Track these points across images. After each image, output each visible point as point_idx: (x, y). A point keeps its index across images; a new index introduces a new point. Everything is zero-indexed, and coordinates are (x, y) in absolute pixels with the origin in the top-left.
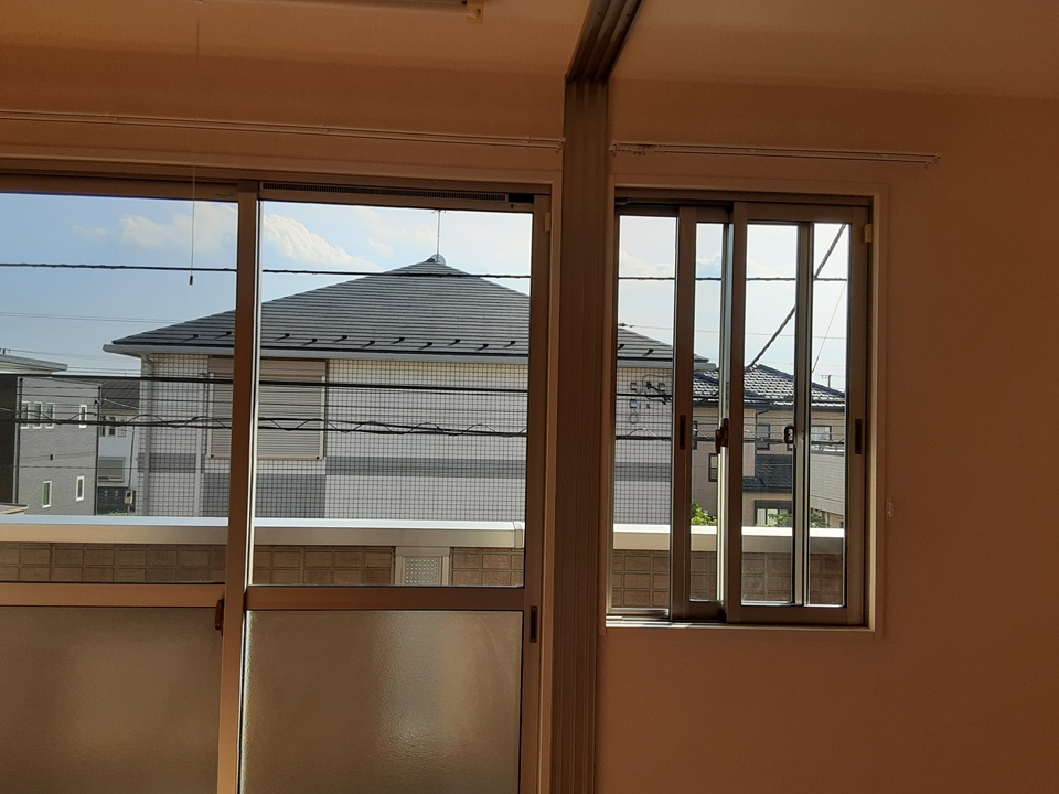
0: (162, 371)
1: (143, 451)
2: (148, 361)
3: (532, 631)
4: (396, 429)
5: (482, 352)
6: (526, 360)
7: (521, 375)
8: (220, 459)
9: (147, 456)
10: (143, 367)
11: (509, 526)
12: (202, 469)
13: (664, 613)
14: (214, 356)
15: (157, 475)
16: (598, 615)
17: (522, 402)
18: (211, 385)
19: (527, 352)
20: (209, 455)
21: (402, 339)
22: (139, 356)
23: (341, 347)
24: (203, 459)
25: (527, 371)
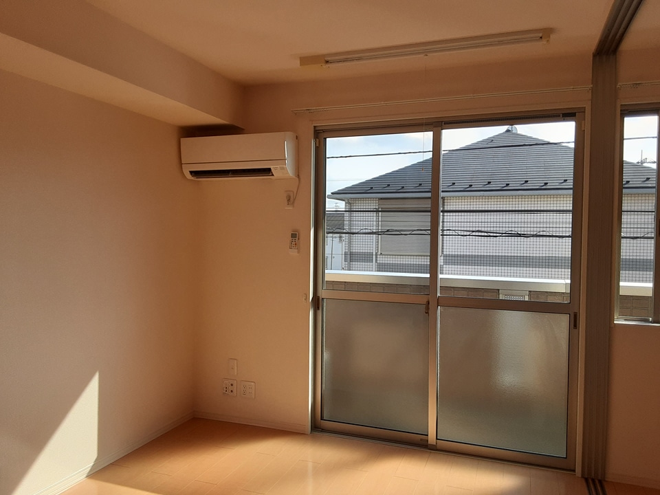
0: (355, 208)
1: (347, 251)
2: (349, 203)
3: (574, 323)
4: (492, 234)
5: (544, 187)
6: (571, 191)
7: (568, 202)
8: (385, 255)
9: (349, 253)
10: (346, 206)
11: (562, 281)
12: (376, 260)
13: (649, 320)
14: (381, 199)
15: (354, 263)
16: (611, 319)
17: (569, 218)
18: (380, 213)
19: (572, 187)
20: (379, 253)
21: (489, 183)
22: (344, 200)
23: (452, 190)
24: (376, 255)
25: (571, 199)
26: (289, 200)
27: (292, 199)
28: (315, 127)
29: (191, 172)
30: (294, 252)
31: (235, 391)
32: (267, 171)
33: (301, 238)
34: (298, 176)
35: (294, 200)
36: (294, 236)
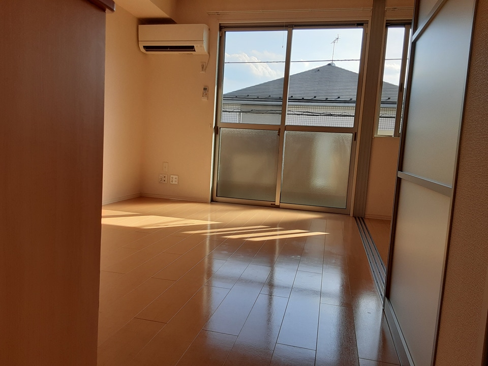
3: (355, 138)
21: (315, 97)
26: (203, 68)
27: (205, 67)
28: (220, 24)
29: (144, 47)
30: (205, 99)
31: (166, 181)
32: (191, 48)
33: (209, 91)
34: (209, 53)
35: (206, 67)
36: (205, 89)
